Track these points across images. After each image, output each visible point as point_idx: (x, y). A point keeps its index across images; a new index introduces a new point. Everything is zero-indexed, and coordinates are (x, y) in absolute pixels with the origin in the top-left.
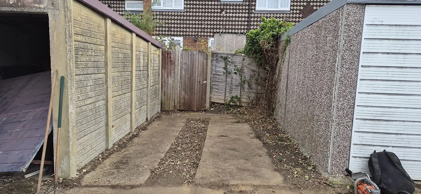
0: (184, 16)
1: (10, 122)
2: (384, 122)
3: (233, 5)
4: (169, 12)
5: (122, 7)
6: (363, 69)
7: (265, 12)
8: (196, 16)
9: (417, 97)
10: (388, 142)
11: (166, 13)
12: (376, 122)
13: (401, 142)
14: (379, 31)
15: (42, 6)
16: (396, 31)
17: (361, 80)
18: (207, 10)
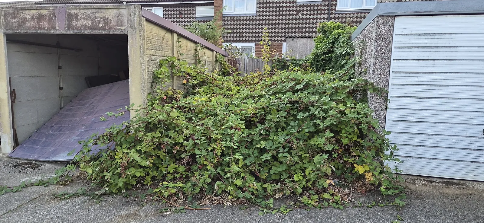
0: (256, 20)
1: (98, 121)
2: (415, 124)
3: (310, 6)
4: (240, 17)
5: (193, 14)
6: (394, 74)
7: (348, 11)
8: (269, 20)
9: (447, 100)
10: (420, 141)
11: (238, 18)
12: (407, 123)
13: (432, 142)
14: (408, 40)
15: (123, 28)
16: (424, 40)
17: (393, 84)
18: (281, 13)
